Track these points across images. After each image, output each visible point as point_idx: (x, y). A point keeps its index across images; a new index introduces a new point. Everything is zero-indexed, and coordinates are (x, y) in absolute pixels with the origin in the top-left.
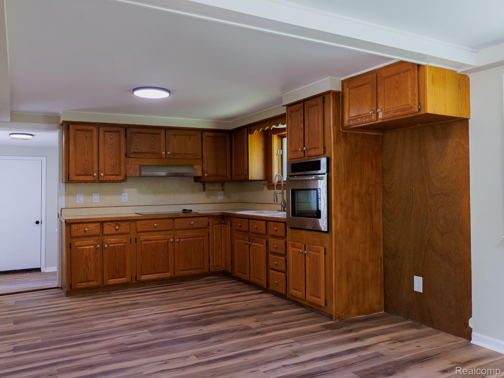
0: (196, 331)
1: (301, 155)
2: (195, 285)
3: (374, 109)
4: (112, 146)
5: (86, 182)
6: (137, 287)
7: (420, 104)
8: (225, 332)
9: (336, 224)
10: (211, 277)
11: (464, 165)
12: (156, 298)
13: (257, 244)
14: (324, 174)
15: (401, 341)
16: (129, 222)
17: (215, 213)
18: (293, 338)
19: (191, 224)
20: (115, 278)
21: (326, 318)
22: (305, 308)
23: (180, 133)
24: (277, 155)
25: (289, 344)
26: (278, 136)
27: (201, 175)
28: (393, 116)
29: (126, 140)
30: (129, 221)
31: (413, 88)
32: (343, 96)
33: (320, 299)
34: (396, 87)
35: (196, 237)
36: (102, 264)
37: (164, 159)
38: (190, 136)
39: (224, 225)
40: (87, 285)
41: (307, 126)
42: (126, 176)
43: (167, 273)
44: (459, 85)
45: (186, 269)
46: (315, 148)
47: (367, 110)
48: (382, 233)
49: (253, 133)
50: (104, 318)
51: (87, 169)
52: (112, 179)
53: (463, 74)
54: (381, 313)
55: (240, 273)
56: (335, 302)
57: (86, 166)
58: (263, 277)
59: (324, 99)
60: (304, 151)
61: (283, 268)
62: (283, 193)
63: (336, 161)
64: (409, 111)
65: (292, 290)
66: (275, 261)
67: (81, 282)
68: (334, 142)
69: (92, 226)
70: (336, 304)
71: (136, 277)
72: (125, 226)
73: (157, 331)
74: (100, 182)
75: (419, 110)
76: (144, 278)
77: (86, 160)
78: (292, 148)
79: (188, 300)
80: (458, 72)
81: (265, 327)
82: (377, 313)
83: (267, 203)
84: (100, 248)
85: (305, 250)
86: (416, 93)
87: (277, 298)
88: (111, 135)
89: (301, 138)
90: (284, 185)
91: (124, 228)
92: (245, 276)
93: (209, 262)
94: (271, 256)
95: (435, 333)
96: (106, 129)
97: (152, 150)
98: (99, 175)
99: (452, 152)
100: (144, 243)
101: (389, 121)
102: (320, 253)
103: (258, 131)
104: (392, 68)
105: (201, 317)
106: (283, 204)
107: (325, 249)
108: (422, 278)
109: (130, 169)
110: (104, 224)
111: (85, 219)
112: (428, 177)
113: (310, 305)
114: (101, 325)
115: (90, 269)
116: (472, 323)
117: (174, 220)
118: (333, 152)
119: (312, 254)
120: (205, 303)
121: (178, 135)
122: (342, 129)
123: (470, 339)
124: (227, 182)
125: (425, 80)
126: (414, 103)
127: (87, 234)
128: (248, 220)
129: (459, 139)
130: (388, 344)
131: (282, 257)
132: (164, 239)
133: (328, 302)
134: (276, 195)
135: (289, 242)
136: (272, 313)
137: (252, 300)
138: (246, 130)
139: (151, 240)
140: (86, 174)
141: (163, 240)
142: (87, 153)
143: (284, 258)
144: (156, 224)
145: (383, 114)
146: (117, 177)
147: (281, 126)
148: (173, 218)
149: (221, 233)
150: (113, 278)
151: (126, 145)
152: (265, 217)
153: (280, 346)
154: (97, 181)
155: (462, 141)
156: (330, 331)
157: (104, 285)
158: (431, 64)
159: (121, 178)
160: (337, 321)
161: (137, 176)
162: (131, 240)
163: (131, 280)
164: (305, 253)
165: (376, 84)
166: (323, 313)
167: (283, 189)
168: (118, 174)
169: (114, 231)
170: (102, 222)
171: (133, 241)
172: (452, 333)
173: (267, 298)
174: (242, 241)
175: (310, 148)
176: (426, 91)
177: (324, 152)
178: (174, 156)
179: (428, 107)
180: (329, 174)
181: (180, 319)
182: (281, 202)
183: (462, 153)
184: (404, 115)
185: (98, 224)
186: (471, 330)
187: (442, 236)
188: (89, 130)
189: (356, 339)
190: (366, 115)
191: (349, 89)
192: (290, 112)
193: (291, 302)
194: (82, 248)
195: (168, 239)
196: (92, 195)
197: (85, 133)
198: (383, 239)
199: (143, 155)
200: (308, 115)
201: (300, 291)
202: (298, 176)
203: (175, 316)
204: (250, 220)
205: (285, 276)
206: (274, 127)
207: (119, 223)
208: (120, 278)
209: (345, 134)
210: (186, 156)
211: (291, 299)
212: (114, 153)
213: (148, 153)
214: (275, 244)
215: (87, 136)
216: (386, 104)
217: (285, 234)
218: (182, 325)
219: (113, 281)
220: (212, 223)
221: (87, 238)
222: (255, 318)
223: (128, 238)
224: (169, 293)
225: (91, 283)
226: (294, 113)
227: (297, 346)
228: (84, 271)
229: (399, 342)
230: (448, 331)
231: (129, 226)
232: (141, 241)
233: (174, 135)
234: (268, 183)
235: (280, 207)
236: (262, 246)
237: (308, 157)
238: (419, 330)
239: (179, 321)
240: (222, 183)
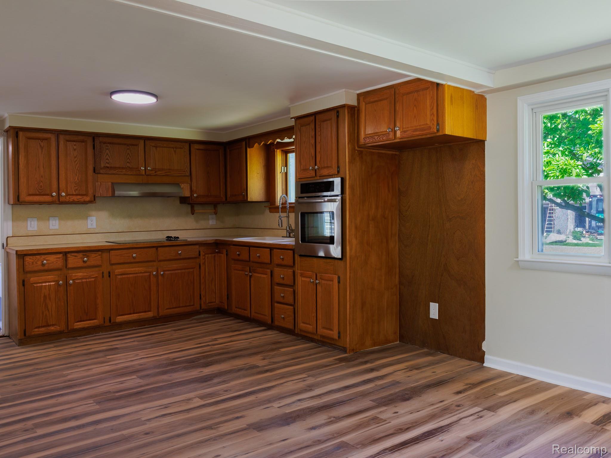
0: (195, 373)
1: (312, 175)
2: (184, 325)
3: (392, 127)
4: (76, 159)
5: (40, 203)
6: (111, 331)
7: (438, 124)
8: (229, 372)
9: (351, 250)
10: (203, 316)
11: (480, 187)
12: (138, 341)
13: (259, 275)
14: (337, 196)
15: (417, 369)
16: (100, 253)
17: (207, 241)
18: (305, 373)
19: (178, 254)
20: (84, 321)
21: (339, 351)
22: (316, 343)
23: (163, 145)
24: (280, 173)
25: (302, 379)
26: (282, 150)
27: (189, 196)
28: (411, 135)
29: (95, 151)
30: (100, 251)
31: (432, 107)
32: (358, 110)
33: (333, 331)
34: (415, 106)
35: (185, 269)
36: (66, 304)
37: (144, 175)
38: (176, 148)
39: (218, 254)
40: (47, 330)
41: (319, 143)
42: (94, 196)
43: (150, 313)
44: (476, 106)
45: (172, 307)
46: (328, 167)
47: (384, 128)
48: (398, 259)
49: (253, 147)
50: (77, 367)
51: (43, 188)
52: (76, 200)
53: (480, 95)
54: (396, 343)
55: (238, 310)
56: (349, 334)
57: (41, 184)
58: (267, 311)
59: (338, 114)
60: (316, 170)
61: (291, 301)
62: (288, 217)
63: (351, 182)
64: (428, 131)
65: (302, 324)
66: (280, 293)
67: (39, 327)
68: (349, 162)
69: (52, 258)
70: (350, 336)
71: (110, 318)
72: (96, 257)
73: (147, 376)
74: (61, 203)
75: (438, 131)
76: (120, 319)
77: (42, 176)
78: (302, 166)
79: (179, 342)
80: (475, 93)
81: (274, 365)
82: (392, 344)
83: (269, 228)
84: (63, 284)
85: (316, 279)
86: (435, 113)
87: (284, 334)
88: (75, 145)
89: (312, 155)
90: (290, 207)
91: (94, 259)
92: (245, 312)
93: (200, 298)
94: (276, 288)
95: (450, 359)
96: (68, 137)
97: (128, 165)
98: (59, 194)
99: (469, 175)
100: (119, 277)
101: (407, 141)
102: (333, 282)
103: (259, 144)
104: (410, 84)
105: (198, 359)
106: (288, 229)
107: (339, 278)
108: (438, 304)
109: (100, 188)
110: (69, 255)
111: (43, 249)
112: (445, 200)
113: (321, 339)
114: (75, 374)
115: (50, 310)
116: (485, 346)
117: (157, 249)
118: (347, 172)
119: (324, 283)
120: (200, 344)
121: (160, 147)
122: (358, 147)
123: (483, 362)
124: (220, 203)
125: (443, 100)
126: (433, 124)
127: (46, 267)
128: (248, 248)
129: (476, 160)
130: (405, 372)
131: (289, 288)
132: (145, 272)
133: (342, 335)
134: (281, 219)
135: (298, 272)
136: (280, 350)
137: (256, 338)
138: (244, 143)
139: (128, 273)
140: (42, 193)
141: (143, 274)
142: (43, 167)
143: (292, 290)
144: (135, 254)
145: (401, 132)
146: (83, 198)
147: (286, 140)
148: (156, 246)
149: (215, 264)
150: (81, 321)
151: (95, 158)
152: (270, 244)
153: (292, 382)
154: (57, 203)
155: (478, 163)
156: (344, 364)
157: (69, 329)
158: (449, 83)
159: (89, 199)
160: (352, 354)
161: (109, 196)
162: (103, 275)
163: (103, 323)
164: (316, 282)
165: (393, 100)
166: (336, 346)
167: (289, 212)
168: (84, 193)
169: (81, 264)
170: (65, 253)
171: (106, 275)
172: (466, 357)
173: (272, 335)
174: (241, 272)
175: (322, 166)
176: (444, 112)
177: (338, 172)
178: (156, 172)
179: (446, 127)
180: (343, 195)
181: (173, 362)
182: (287, 227)
183: (478, 176)
184: (423, 135)
185: (61, 255)
186: (484, 353)
187: (458, 260)
188: (46, 139)
189: (372, 370)
190: (383, 133)
191: (366, 104)
192: (299, 126)
193: (300, 338)
194: (39, 286)
195: (151, 272)
196: (49, 220)
197: (40, 142)
198: (399, 265)
199: (117, 171)
200: (320, 130)
201: (310, 324)
202: (308, 197)
203: (167, 359)
204: (251, 248)
205: (293, 310)
206: (279, 140)
207: (88, 254)
208: (89, 320)
209: (361, 153)
210: (170, 172)
211: (300, 333)
212: (78, 167)
213: (123, 168)
214: (281, 274)
215: (42, 146)
216: (404, 122)
217: (293, 262)
218: (176, 368)
219: (80, 324)
220: (204, 252)
221: (46, 273)
222: (261, 356)
223: (100, 272)
224: (153, 336)
225: (52, 328)
226: (304, 127)
227: (311, 381)
228: (43, 313)
229: (415, 369)
230: (462, 356)
231: (101, 257)
232: (116, 275)
233: (155, 147)
234: (270, 205)
235: (284, 233)
236: (265, 278)
237: (320, 176)
238: (434, 357)
239: (172, 364)
240: (215, 205)
